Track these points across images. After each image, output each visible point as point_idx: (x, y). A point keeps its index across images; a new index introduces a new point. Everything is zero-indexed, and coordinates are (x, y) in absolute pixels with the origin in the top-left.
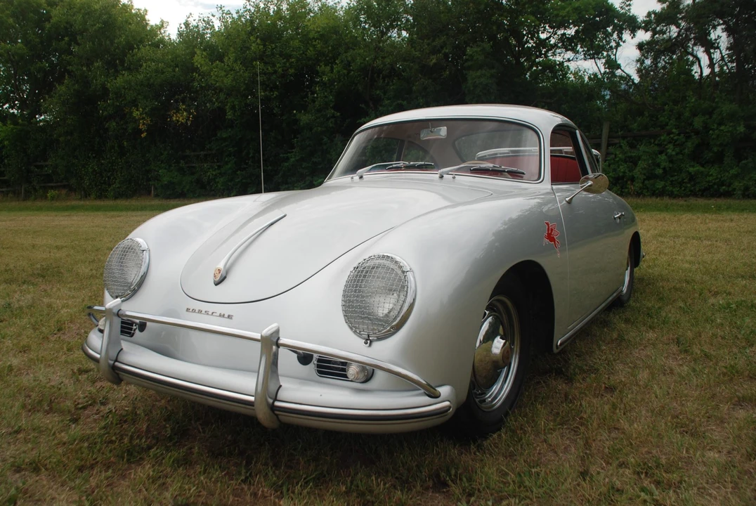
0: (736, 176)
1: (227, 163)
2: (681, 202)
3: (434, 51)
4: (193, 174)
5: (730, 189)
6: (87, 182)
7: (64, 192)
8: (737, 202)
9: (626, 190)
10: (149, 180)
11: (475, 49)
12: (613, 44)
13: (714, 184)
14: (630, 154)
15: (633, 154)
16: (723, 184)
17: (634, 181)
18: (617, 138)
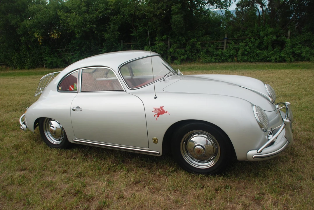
0: (272, 54)
1: (76, 53)
2: (253, 64)
3: (159, 9)
4: (61, 58)
5: (270, 59)
6: (15, 62)
7: (4, 67)
8: (273, 64)
9: (234, 60)
10: (42, 61)
11: (175, 7)
12: (228, 4)
13: (265, 57)
14: (235, 46)
15: (236, 47)
16: (268, 57)
17: (236, 56)
18: (230, 40)
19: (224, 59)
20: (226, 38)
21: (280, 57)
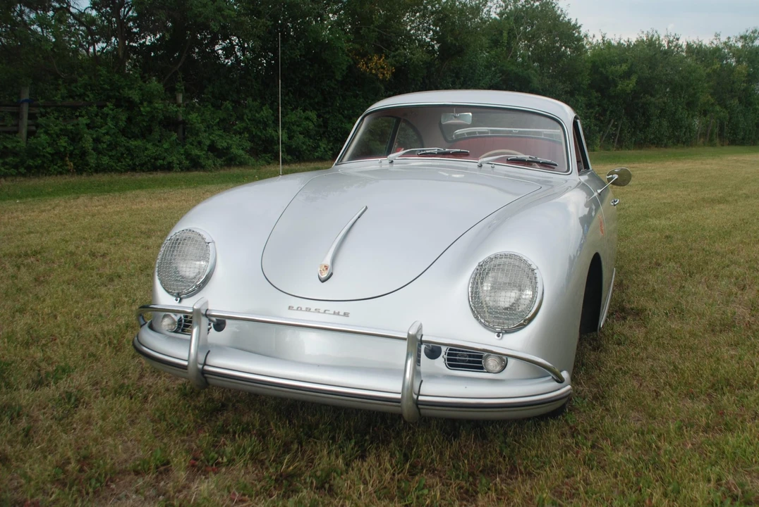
9: (66, 168)
13: (151, 158)
17: (71, 155)
18: (38, 106)
19: (36, 164)
20: (26, 101)
21: (188, 155)
